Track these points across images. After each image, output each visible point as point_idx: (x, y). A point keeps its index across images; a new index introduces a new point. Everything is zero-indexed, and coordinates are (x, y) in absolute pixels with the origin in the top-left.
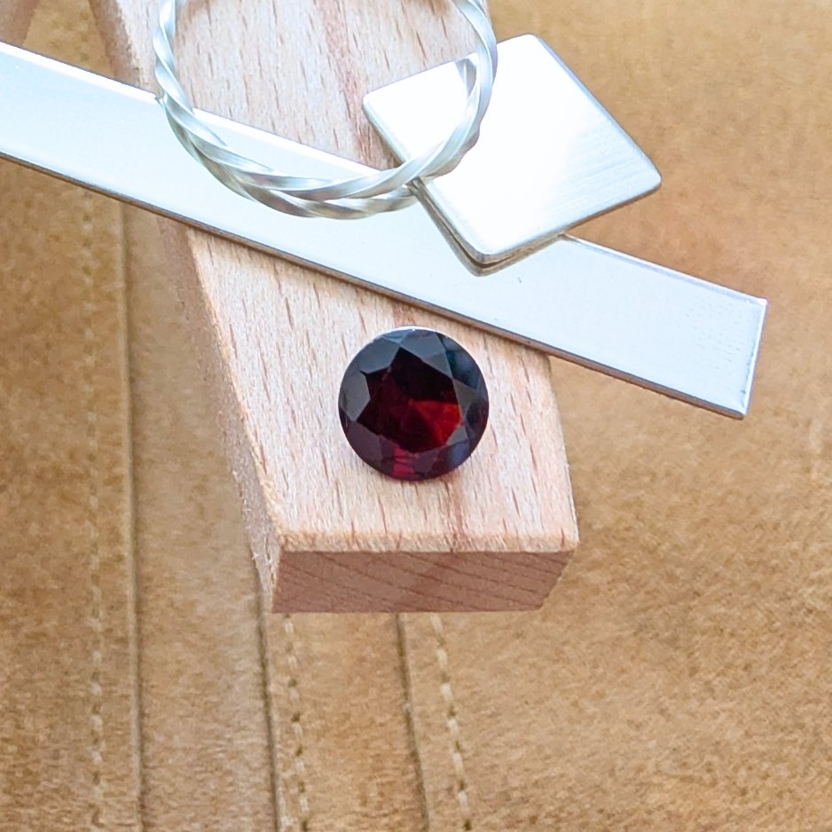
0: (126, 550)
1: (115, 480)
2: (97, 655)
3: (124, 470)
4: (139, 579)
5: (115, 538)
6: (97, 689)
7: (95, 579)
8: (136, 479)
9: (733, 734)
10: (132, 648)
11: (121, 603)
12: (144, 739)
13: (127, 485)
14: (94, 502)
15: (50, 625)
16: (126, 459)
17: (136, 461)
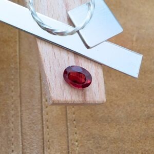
0: (18, 54)
1: (16, 41)
2: (13, 71)
3: (17, 40)
4: (20, 58)
5: (16, 52)
6: (12, 77)
7: (12, 59)
8: (19, 41)
9: (116, 87)
10: (19, 71)
11: (17, 63)
12: (20, 85)
13: (18, 42)
14: (12, 45)
15: (5, 66)
16: (18, 38)
17: (19, 38)
